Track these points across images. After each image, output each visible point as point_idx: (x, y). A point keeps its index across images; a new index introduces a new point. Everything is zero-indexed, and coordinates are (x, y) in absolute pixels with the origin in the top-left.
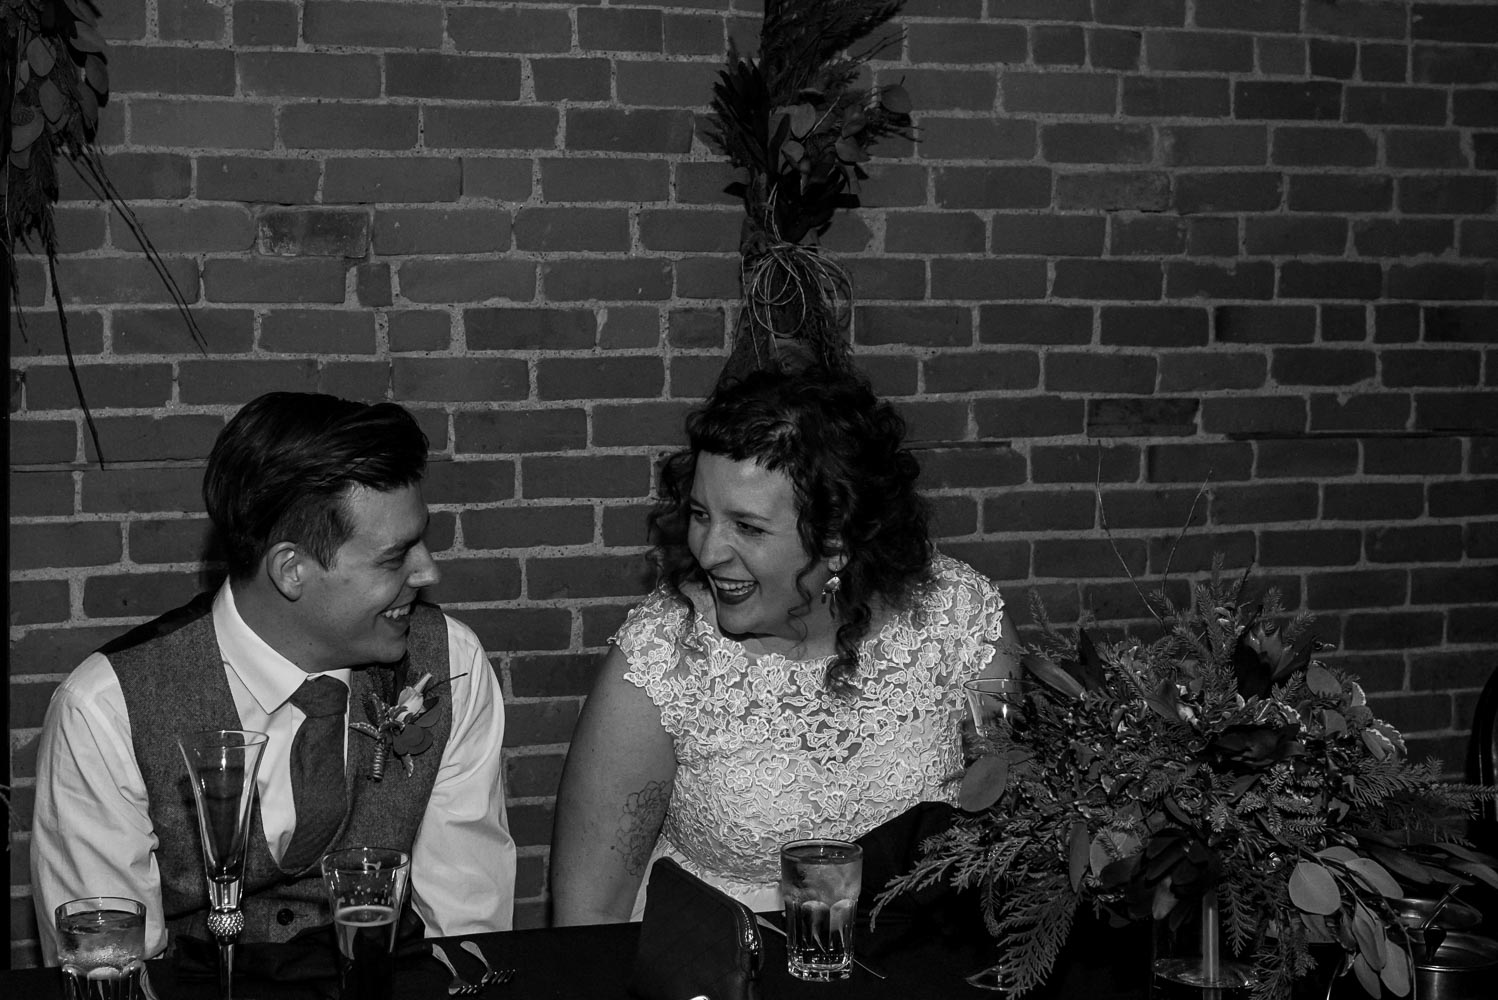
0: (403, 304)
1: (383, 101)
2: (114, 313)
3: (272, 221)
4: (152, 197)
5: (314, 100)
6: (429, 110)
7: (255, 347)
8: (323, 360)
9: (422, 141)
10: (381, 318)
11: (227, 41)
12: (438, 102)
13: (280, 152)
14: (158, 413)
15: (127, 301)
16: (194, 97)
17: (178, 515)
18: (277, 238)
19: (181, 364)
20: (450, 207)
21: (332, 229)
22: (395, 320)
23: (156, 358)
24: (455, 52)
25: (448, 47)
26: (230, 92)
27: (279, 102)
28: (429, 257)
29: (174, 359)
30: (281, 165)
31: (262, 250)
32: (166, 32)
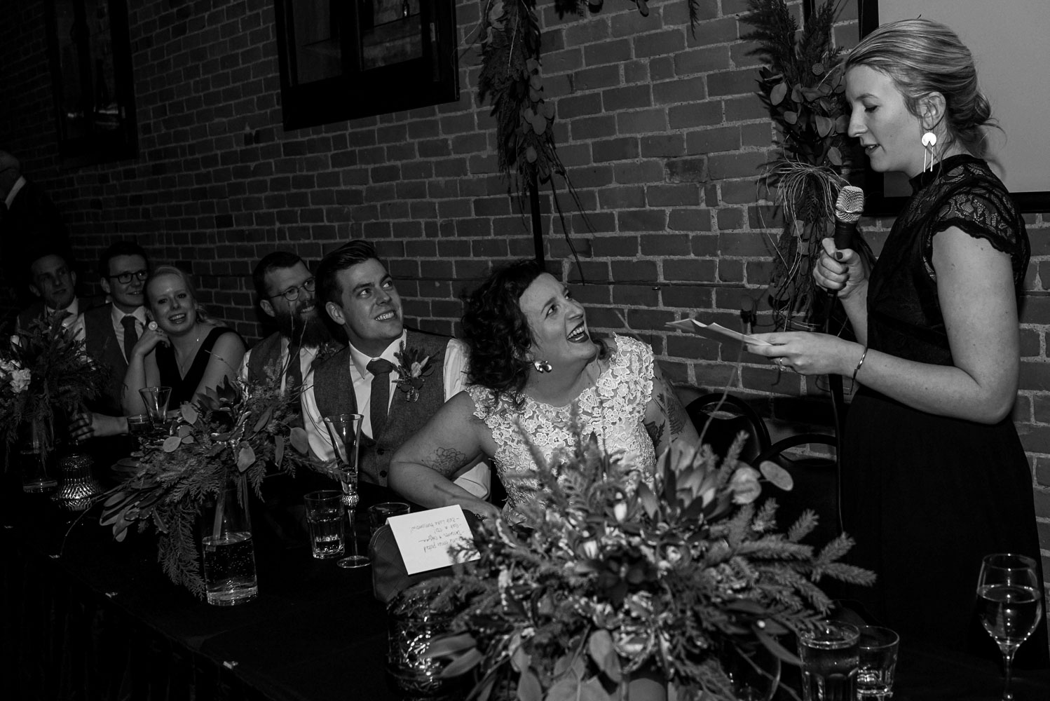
0: (722, 204)
1: (707, 99)
2: (619, 212)
3: (669, 165)
4: (626, 158)
5: (679, 104)
6: (726, 101)
7: (666, 228)
8: (691, 234)
9: (724, 119)
10: (714, 212)
11: (648, 81)
12: (729, 97)
13: (669, 132)
14: (634, 259)
15: (621, 207)
16: (638, 109)
17: (645, 308)
18: (672, 174)
19: (641, 237)
20: (737, 152)
21: (692, 167)
22: (720, 212)
23: (632, 234)
24: (735, 69)
25: (732, 67)
26: (649, 105)
27: (667, 108)
28: (730, 180)
29: (639, 234)
30: (670, 138)
31: (667, 180)
32: (627, 81)
